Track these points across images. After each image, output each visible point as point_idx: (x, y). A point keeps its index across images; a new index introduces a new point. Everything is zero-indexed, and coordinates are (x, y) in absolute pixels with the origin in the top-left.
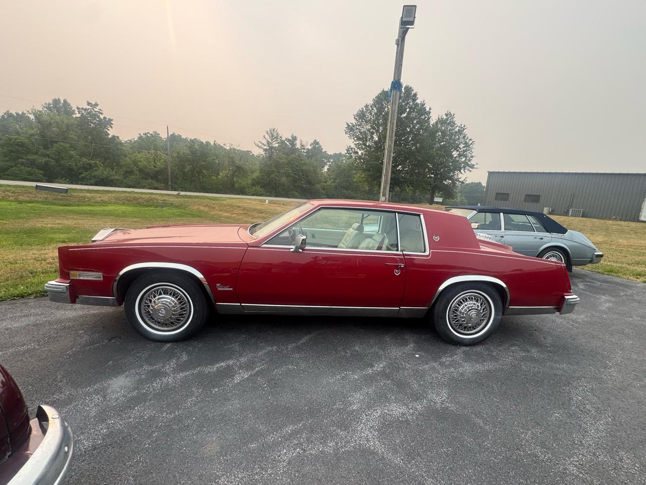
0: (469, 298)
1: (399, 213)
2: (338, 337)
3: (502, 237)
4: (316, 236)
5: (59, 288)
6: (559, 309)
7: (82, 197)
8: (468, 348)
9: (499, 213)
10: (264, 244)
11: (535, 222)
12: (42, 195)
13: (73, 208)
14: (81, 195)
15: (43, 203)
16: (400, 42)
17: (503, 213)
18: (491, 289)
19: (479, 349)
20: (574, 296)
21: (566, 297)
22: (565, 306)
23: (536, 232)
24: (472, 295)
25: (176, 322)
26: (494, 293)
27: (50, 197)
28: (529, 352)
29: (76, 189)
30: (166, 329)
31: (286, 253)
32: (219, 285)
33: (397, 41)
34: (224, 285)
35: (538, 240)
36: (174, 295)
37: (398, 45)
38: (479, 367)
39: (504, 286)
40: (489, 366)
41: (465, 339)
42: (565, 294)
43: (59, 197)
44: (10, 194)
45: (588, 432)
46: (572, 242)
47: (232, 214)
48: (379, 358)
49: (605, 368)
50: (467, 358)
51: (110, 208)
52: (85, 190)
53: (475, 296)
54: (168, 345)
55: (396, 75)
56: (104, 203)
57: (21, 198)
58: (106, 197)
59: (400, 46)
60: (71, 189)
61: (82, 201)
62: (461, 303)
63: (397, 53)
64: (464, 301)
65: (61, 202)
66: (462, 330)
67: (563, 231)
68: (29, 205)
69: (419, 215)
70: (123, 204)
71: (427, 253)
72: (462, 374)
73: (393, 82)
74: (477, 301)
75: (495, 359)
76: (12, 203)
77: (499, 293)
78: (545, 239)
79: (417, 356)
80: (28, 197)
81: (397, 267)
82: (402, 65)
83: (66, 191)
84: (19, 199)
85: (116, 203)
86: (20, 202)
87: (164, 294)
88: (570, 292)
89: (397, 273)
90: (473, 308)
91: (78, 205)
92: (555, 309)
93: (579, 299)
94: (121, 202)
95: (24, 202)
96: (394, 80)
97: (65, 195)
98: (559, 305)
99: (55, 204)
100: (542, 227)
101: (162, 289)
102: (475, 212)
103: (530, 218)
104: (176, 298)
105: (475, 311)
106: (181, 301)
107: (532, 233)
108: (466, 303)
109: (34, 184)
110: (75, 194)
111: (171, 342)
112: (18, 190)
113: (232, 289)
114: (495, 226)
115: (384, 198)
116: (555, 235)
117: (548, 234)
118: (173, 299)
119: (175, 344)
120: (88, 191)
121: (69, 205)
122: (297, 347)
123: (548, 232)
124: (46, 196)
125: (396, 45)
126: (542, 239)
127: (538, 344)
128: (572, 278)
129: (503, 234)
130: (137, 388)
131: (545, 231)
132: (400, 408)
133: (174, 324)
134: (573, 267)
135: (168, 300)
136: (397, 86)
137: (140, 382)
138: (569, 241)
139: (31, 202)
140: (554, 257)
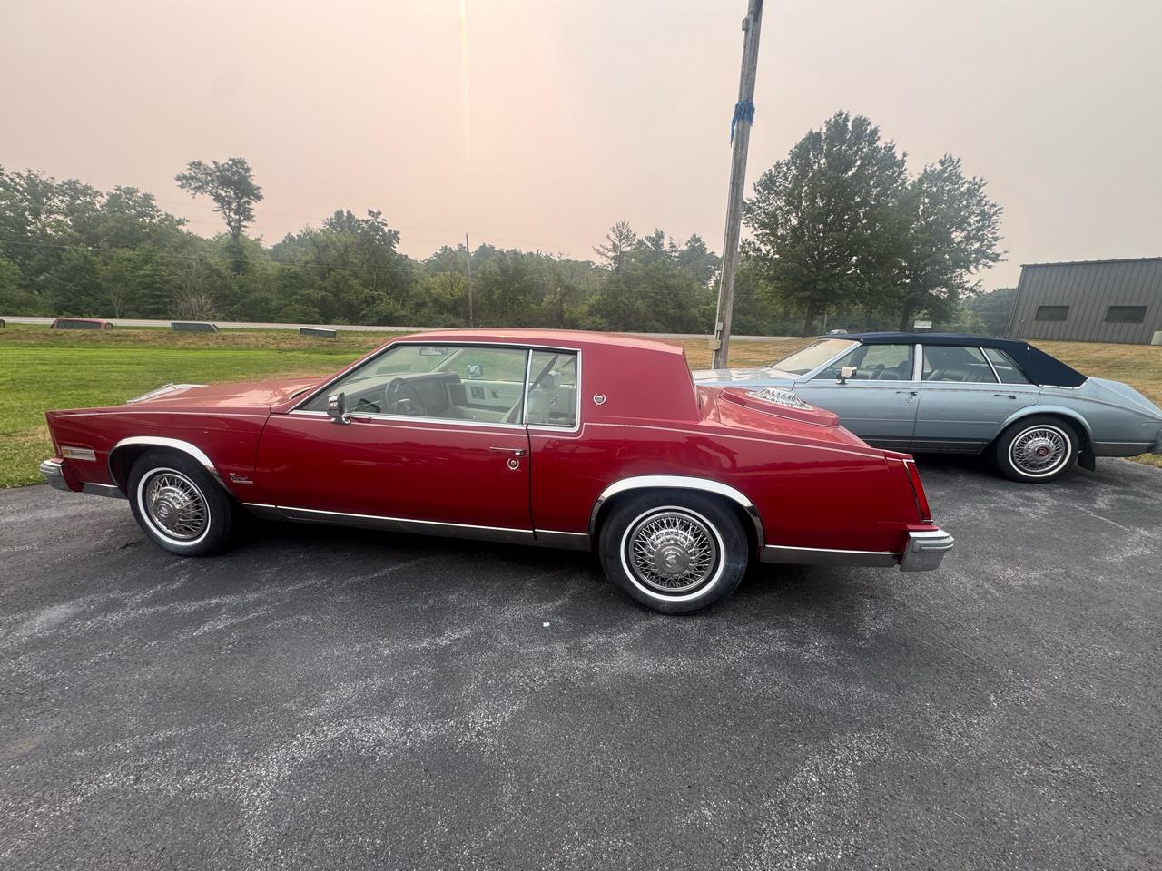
1: (535, 349)
3: (913, 394)
6: (899, 559)
7: (352, 342)
9: (913, 345)
10: (295, 409)
11: (1003, 360)
12: (307, 340)
13: (340, 356)
14: (352, 338)
15: (305, 351)
16: (751, 24)
17: (924, 345)
20: (940, 533)
21: (912, 534)
22: (911, 554)
23: (1000, 383)
24: (674, 516)
25: (194, 528)
27: (315, 342)
29: (351, 332)
30: (182, 537)
32: (232, 475)
33: (746, 22)
34: (241, 475)
35: (1004, 400)
37: (746, 30)
39: (745, 502)
41: (663, 602)
42: (910, 527)
43: (325, 343)
44: (271, 341)
52: (361, 332)
53: (680, 518)
54: (184, 561)
55: (744, 90)
57: (282, 345)
59: (750, 33)
60: (341, 331)
61: (351, 347)
62: (652, 530)
63: (745, 47)
64: (656, 526)
65: (326, 349)
68: (289, 354)
69: (575, 353)
71: (576, 428)
73: (737, 106)
76: (271, 353)
77: (733, 518)
78: (1021, 399)
79: (546, 625)
80: (290, 344)
81: (512, 455)
82: (755, 68)
83: (334, 334)
84: (280, 347)
86: (281, 351)
87: (170, 485)
88: (929, 524)
89: (513, 466)
91: (346, 353)
92: (894, 557)
95: (285, 351)
96: (740, 101)
97: (333, 339)
99: (319, 352)
100: (1019, 374)
101: (168, 478)
102: (857, 344)
103: (989, 353)
104: (186, 491)
106: (193, 496)
107: (992, 386)
109: (297, 327)
110: (345, 338)
112: (281, 335)
113: (251, 482)
114: (905, 371)
116: (1048, 389)
117: (1031, 387)
118: (181, 493)
119: (194, 560)
120: (365, 333)
121: (336, 353)
123: (1031, 382)
124: (310, 342)
125: (744, 33)
126: (1013, 397)
128: (1094, 482)
129: (914, 388)
130: (61, 625)
131: (1024, 379)
132: (387, 730)
133: (191, 531)
134: (1096, 458)
135: (173, 495)
136: (744, 112)
137: (77, 617)
138: (1087, 403)
139: (293, 350)
140: (1045, 436)
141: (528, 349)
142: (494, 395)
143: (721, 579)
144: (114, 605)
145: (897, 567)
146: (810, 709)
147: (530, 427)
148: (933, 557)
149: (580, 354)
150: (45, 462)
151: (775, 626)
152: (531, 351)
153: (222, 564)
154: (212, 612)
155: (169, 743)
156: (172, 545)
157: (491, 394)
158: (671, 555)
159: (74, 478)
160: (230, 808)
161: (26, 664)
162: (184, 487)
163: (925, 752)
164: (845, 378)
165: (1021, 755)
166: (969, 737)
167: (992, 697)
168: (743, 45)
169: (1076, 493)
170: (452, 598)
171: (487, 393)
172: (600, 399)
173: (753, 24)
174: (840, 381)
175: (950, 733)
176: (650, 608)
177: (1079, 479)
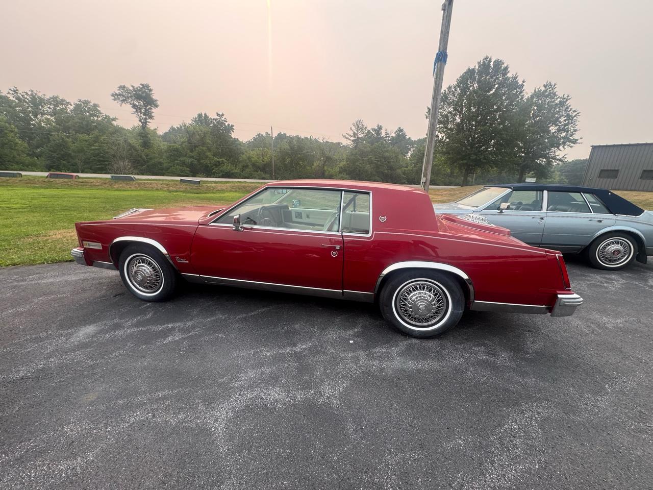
0: (427, 288)
1: (346, 191)
2: (291, 313)
3: (542, 219)
4: (310, 216)
5: (78, 254)
6: (550, 309)
7: (209, 187)
8: (417, 341)
9: (542, 191)
11: (594, 201)
12: (184, 186)
13: (203, 195)
14: (208, 185)
15: (184, 192)
16: (447, 8)
17: (548, 191)
19: (431, 344)
20: (575, 296)
21: (559, 296)
22: (557, 309)
23: (593, 213)
24: (424, 284)
26: (451, 283)
27: (189, 187)
28: (494, 355)
29: (207, 181)
30: (148, 291)
31: (226, 231)
32: (177, 258)
33: (444, 5)
34: (182, 258)
35: (595, 223)
37: (444, 10)
38: (411, 365)
39: (465, 276)
40: (425, 365)
41: (415, 331)
42: (558, 292)
43: (194, 187)
44: (165, 186)
46: (649, 226)
50: (407, 353)
51: (226, 194)
52: (213, 181)
53: (427, 285)
55: (442, 45)
56: (223, 191)
57: (171, 188)
58: (224, 187)
59: (446, 11)
60: (202, 181)
61: (209, 190)
63: (443, 20)
65: (195, 191)
66: (412, 321)
67: (634, 210)
68: (175, 193)
69: (368, 193)
70: (236, 191)
71: (369, 235)
73: (437, 54)
75: (439, 356)
76: (165, 193)
77: (457, 284)
78: (604, 222)
79: (351, 342)
80: (175, 188)
81: (334, 249)
82: (448, 32)
83: (199, 182)
84: (170, 190)
85: (231, 191)
86: (170, 192)
87: (143, 263)
88: (569, 290)
90: (422, 298)
91: (206, 193)
92: (547, 308)
93: (582, 299)
94: (234, 190)
95: (173, 192)
96: (439, 51)
97: (198, 185)
98: (551, 303)
99: (191, 193)
100: (603, 207)
101: (141, 259)
102: (509, 190)
103: (588, 195)
104: (151, 266)
106: (154, 269)
107: (586, 215)
109: (179, 178)
110: (205, 185)
111: (152, 302)
112: (170, 183)
113: (188, 262)
114: (537, 206)
115: (425, 178)
116: (621, 217)
117: (611, 216)
118: (148, 267)
120: (215, 182)
121: (200, 193)
123: (611, 213)
124: (186, 187)
125: (443, 11)
126: (600, 221)
128: (646, 271)
129: (542, 216)
130: (93, 336)
131: (607, 211)
132: (279, 394)
133: (152, 288)
134: (648, 257)
135: (144, 268)
136: (442, 58)
137: (100, 332)
138: (644, 225)
139: (177, 191)
140: (618, 244)
141: (341, 191)
142: (308, 217)
143: (449, 319)
144: (117, 327)
145: (549, 314)
146: (507, 390)
147: (344, 234)
148: (571, 308)
149: (371, 194)
150: (74, 250)
151: (477, 346)
152: (343, 192)
153: (169, 306)
154: (171, 331)
155: (165, 398)
156: (142, 295)
157: (306, 216)
158: (422, 305)
159: (89, 258)
160: (204, 432)
161: (80, 356)
162: (150, 264)
163: (574, 414)
164: (503, 209)
165: (629, 417)
166: (598, 407)
167: (607, 386)
168: (442, 19)
169: (636, 276)
170: (297, 326)
172: (383, 219)
173: (448, 6)
174: (499, 211)
175: (586, 405)
176: (408, 334)
177: (636, 268)
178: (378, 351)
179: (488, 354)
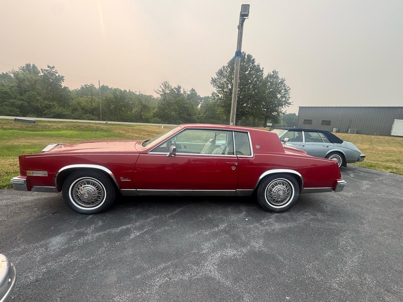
0: (279, 183)
1: (234, 131)
2: (199, 209)
3: (304, 146)
4: (186, 147)
5: (20, 182)
6: (334, 189)
7: (45, 126)
8: (278, 214)
9: (302, 131)
10: (150, 152)
11: (324, 137)
12: (19, 125)
13: (39, 132)
14: (44, 124)
15: (19, 129)
16: (240, 28)
17: (304, 131)
18: (292, 178)
19: (285, 214)
20: (343, 181)
21: (338, 182)
22: (337, 188)
23: (324, 143)
24: (280, 181)
25: (96, 202)
26: (294, 180)
27: (24, 125)
28: (316, 215)
29: (41, 121)
30: (89, 206)
31: (164, 157)
32: (122, 178)
33: (239, 26)
34: (125, 178)
35: (325, 148)
36: (94, 184)
37: (239, 29)
38: (284, 226)
39: (300, 175)
40: (290, 224)
41: (277, 208)
42: (337, 180)
43: (30, 126)
45: (347, 263)
46: (346, 149)
47: (140, 135)
48: (223, 221)
49: (362, 224)
50: (278, 220)
51: (63, 132)
53: (282, 182)
54: (91, 216)
55: (238, 47)
56: (59, 129)
57: (5, 126)
58: (60, 126)
59: (240, 29)
60: (37, 120)
61: (45, 128)
62: (274, 186)
63: (238, 34)
64: (275, 185)
65: (31, 129)
66: (275, 203)
67: (340, 141)
68: (10, 131)
69: (247, 133)
70: (71, 129)
71: (252, 156)
72: (273, 230)
73: (236, 52)
74: (284, 185)
75: (295, 220)
77: (297, 180)
78: (330, 147)
79: (247, 219)
80: (9, 126)
81: (234, 165)
82: (242, 41)
83: (34, 122)
84: (3, 128)
85: (66, 129)
86: (5, 129)
87: (87, 184)
88: (341, 179)
89: (234, 168)
90: (281, 189)
91: (42, 131)
92: (332, 189)
93: (346, 183)
94: (69, 128)
95: (7, 129)
96: (237, 50)
97: (34, 124)
98: (334, 186)
99: (27, 130)
100: (327, 139)
101: (86, 181)
102: (287, 131)
103: (320, 134)
104: (95, 186)
105: (282, 191)
106: (98, 188)
107: (322, 143)
108: (277, 187)
109: (13, 118)
110: (40, 124)
111: (92, 214)
112: (3, 122)
114: (299, 139)
115: (233, 123)
116: (335, 144)
117: (331, 144)
118: (93, 187)
119: (95, 215)
120: (49, 122)
121: (37, 131)
122: (172, 216)
123: (331, 143)
124: (21, 125)
125: (238, 29)
126: (328, 147)
127: (322, 211)
128: (347, 170)
129: (304, 144)
130: (68, 243)
131: (330, 142)
132: (233, 252)
134: (347, 164)
135: (90, 188)
136: (239, 54)
137: (70, 240)
138: (344, 148)
139: (11, 129)
140: (334, 158)
141: (232, 131)
142: (185, 147)
144: (82, 234)
146: (331, 229)
147: (238, 156)
149: (249, 133)
150: (13, 178)
155: (166, 268)
156: (84, 210)
157: (184, 147)
158: (281, 193)
164: (285, 141)
167: (363, 221)
168: (238, 33)
169: (344, 173)
171: (183, 147)
174: (284, 142)
177: (342, 170)
178: (264, 221)
179: (313, 215)
